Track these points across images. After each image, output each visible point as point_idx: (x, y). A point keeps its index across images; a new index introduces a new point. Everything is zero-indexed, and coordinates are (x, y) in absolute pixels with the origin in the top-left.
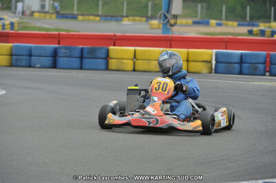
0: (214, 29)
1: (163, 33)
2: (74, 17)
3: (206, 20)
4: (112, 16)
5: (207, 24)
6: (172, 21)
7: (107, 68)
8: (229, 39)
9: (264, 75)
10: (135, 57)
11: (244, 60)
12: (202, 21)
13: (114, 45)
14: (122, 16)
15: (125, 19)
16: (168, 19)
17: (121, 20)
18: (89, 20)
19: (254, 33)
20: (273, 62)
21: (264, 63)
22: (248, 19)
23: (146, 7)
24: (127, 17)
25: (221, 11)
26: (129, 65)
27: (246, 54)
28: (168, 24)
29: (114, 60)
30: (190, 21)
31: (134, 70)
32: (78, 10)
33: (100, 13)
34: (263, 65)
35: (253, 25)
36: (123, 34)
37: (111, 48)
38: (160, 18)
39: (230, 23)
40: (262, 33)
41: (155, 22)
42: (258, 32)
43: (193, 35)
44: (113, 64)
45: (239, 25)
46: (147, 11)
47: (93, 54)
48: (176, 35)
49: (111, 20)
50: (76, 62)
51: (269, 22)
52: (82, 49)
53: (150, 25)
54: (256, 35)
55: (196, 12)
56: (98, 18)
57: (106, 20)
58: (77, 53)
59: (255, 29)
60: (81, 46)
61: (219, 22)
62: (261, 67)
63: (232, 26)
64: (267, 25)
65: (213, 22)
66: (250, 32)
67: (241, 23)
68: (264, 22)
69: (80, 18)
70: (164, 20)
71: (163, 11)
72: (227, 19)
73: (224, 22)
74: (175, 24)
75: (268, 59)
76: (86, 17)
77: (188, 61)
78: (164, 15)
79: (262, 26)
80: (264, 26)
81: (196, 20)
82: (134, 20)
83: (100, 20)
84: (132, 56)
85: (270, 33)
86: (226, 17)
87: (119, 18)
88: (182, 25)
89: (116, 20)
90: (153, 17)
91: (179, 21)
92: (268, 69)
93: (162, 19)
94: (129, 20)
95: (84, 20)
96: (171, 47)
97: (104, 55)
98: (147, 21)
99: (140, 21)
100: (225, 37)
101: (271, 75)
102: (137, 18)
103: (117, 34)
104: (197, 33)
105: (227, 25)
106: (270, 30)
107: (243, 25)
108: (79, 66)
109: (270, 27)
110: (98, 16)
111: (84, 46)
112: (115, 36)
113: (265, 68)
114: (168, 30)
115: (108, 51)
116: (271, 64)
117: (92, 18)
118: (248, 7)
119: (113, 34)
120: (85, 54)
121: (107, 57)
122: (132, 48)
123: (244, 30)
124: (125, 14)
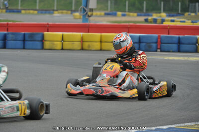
0: (120, 18)
1: (83, 22)
2: (19, 11)
3: (114, 12)
4: (46, 10)
5: (115, 15)
6: (90, 13)
7: (43, 48)
8: (131, 25)
9: (156, 51)
10: (63, 40)
11: (141, 41)
12: (111, 13)
13: (48, 31)
14: (54, 10)
15: (56, 12)
16: (86, 12)
17: (53, 13)
18: (29, 13)
19: (149, 21)
20: (162, 42)
21: (156, 43)
22: (144, 11)
23: (71, 3)
24: (57, 10)
25: (125, 5)
26: (58, 45)
27: (143, 37)
28: (87, 16)
29: (48, 42)
30: (103, 13)
31: (62, 49)
32: (21, 6)
33: (37, 8)
34: (156, 44)
35: (149, 15)
36: (54, 23)
37: (46, 33)
38: (81, 11)
39: (131, 14)
40: (155, 21)
41: (77, 14)
42: (152, 20)
43: (104, 23)
44: (47, 44)
45: (138, 15)
46: (72, 7)
47: (32, 38)
48: (92, 23)
49: (45, 13)
50: (20, 43)
51: (160, 13)
52: (24, 34)
53: (74, 16)
54: (151, 22)
55: (107, 7)
56: (36, 12)
57: (42, 13)
58: (21, 37)
59: (150, 18)
60: (23, 33)
61: (123, 13)
62: (154, 45)
63: (133, 16)
64: (159, 15)
65: (119, 13)
66: (146, 20)
67: (139, 14)
68: (156, 13)
69: (23, 12)
70: (84, 13)
71: (83, 6)
72: (130, 11)
73: (127, 13)
74: (92, 15)
75: (159, 40)
76: (28, 11)
77: (101, 42)
78: (84, 9)
79: (155, 16)
80: (157, 16)
81: (107, 12)
82: (62, 13)
83: (38, 13)
84: (61, 39)
85: (160, 21)
86: (129, 9)
87: (52, 12)
88: (96, 16)
89: (49, 13)
90: (76, 11)
91: (94, 13)
92: (159, 47)
93: (82, 12)
94: (59, 13)
95: (26, 14)
96: (89, 32)
97: (40, 39)
98: (71, 13)
99: (67, 13)
100: (128, 24)
101: (161, 51)
102: (65, 11)
103: (50, 23)
104: (108, 22)
105: (129, 16)
106: (160, 18)
107: (141, 15)
108: (22, 47)
109: (160, 17)
110: (36, 10)
111: (26, 32)
112: (48, 24)
113: (157, 46)
114: (87, 20)
115: (43, 36)
116: (161, 43)
117: (32, 11)
118: (145, 3)
119: (46, 23)
120: (27, 38)
121: (43, 40)
122: (61, 33)
123: (142, 19)
124: (55, 8)
